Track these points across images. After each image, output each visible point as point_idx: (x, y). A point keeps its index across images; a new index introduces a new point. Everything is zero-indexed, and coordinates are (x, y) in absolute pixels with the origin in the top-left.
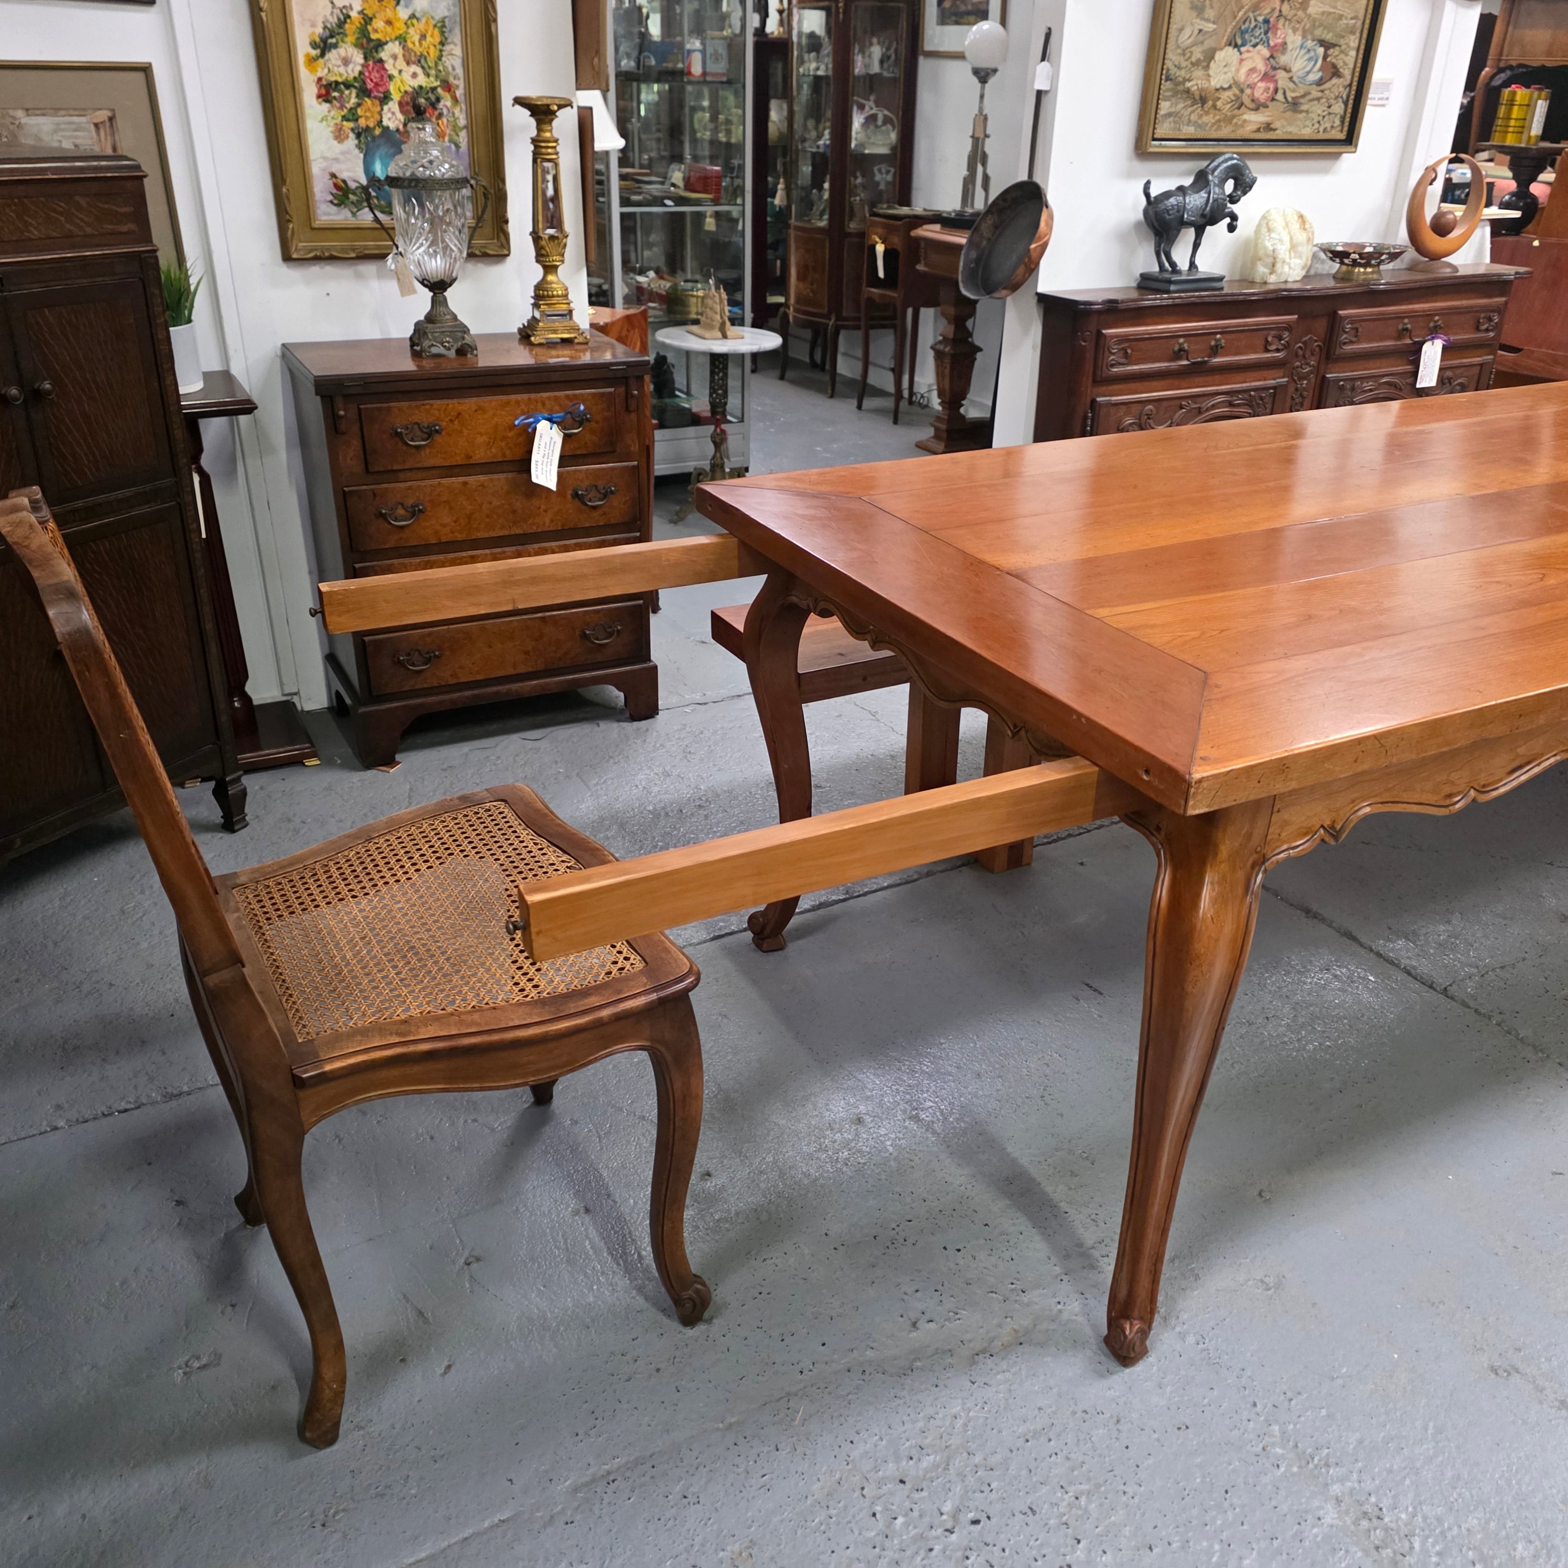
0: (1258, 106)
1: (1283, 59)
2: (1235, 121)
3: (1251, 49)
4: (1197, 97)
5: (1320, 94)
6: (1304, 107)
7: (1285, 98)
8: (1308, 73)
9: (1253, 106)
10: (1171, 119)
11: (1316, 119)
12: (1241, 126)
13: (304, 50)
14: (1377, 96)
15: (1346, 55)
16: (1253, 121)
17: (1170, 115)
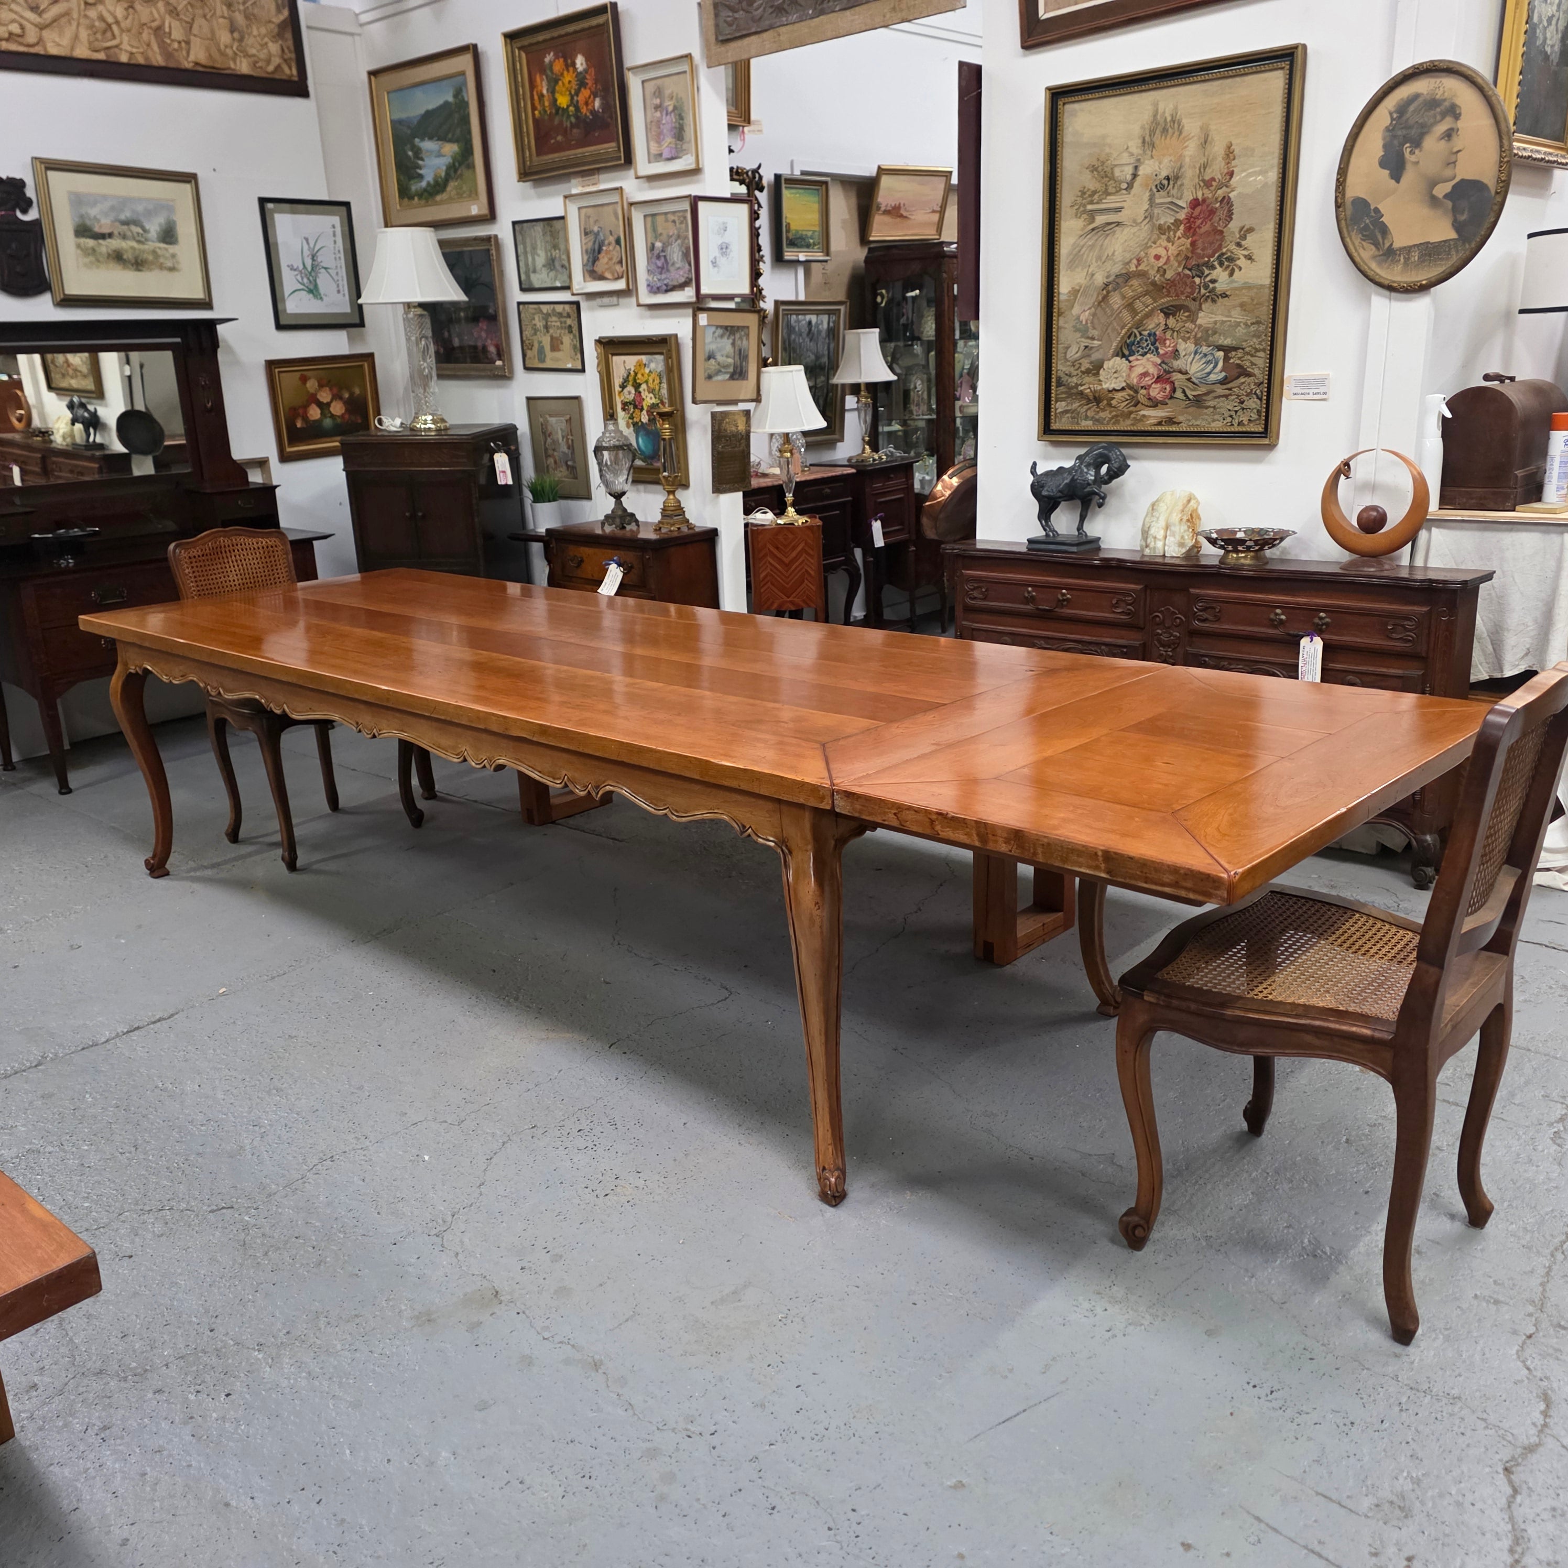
0: (1155, 404)
1: (1177, 364)
2: (1132, 416)
3: (1140, 357)
4: (1091, 398)
5: (1227, 392)
6: (1211, 403)
7: (1186, 396)
8: (1209, 374)
9: (1150, 403)
10: (1069, 415)
11: (1227, 414)
12: (1140, 420)
13: (617, 389)
14: (1311, 391)
15: (1252, 356)
16: (1152, 417)
17: (1066, 412)
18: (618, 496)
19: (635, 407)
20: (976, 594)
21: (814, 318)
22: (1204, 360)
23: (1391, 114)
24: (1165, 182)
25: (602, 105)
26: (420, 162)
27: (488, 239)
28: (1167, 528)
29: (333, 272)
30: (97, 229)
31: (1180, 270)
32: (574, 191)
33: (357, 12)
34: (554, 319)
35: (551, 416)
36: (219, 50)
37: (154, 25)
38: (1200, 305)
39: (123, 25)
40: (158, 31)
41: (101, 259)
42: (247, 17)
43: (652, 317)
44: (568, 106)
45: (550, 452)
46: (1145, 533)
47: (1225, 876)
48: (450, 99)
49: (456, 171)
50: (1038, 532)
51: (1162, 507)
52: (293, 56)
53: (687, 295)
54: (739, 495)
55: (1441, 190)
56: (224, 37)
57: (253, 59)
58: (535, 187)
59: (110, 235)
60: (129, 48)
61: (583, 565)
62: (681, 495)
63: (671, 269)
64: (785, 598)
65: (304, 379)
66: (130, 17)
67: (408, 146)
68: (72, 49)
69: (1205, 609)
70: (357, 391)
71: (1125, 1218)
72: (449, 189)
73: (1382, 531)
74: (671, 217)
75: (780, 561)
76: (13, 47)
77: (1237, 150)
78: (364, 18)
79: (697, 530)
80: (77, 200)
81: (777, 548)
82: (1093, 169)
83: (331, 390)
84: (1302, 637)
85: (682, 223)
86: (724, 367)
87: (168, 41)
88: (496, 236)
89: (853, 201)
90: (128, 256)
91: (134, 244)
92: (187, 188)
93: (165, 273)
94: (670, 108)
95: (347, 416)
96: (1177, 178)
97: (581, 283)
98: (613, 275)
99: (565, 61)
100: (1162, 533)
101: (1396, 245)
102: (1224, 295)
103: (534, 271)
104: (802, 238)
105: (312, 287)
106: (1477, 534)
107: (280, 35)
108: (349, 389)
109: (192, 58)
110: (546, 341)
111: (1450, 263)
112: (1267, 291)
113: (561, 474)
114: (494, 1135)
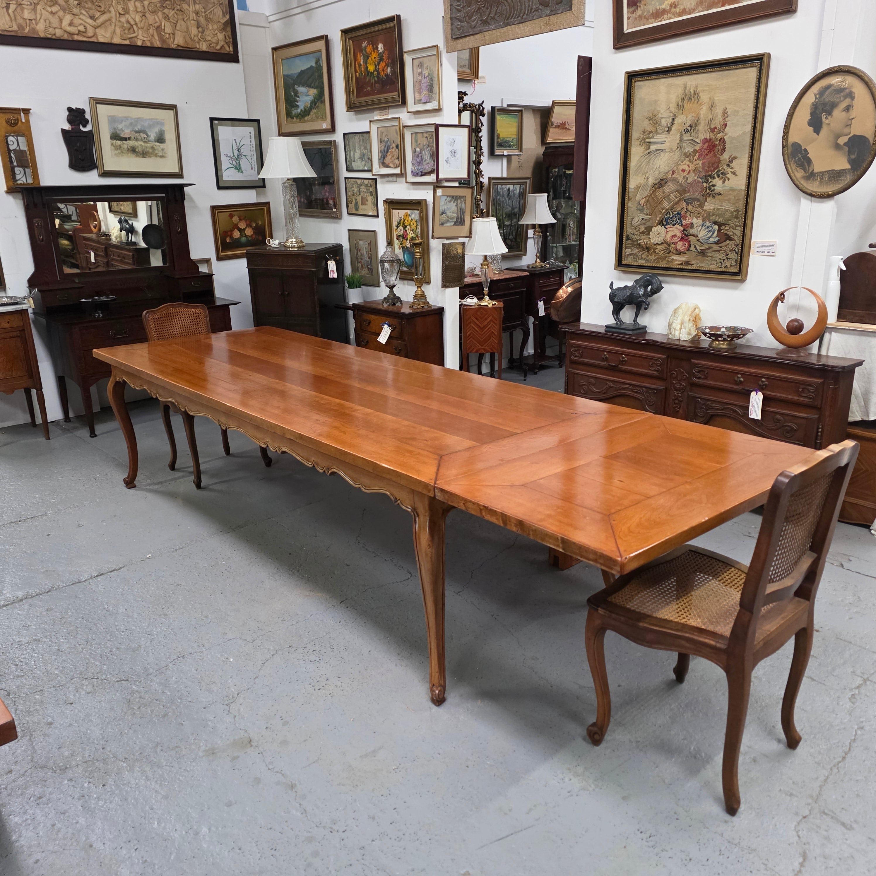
0: (679, 253)
1: (692, 231)
2: (667, 259)
3: (672, 226)
4: (645, 247)
5: (719, 249)
6: (710, 254)
7: (696, 249)
8: (710, 238)
9: (676, 252)
10: (632, 256)
11: (719, 261)
12: (671, 262)
13: (395, 228)
14: (766, 251)
15: (734, 229)
16: (678, 259)
17: (631, 254)
18: (391, 287)
19: (404, 238)
20: (576, 354)
21: (511, 187)
22: (707, 230)
23: (815, 96)
24: (689, 128)
25: (391, 71)
26: (298, 99)
27: (330, 142)
28: (682, 324)
29: (249, 158)
30: (122, 135)
31: (696, 178)
32: (376, 118)
33: (267, 15)
34: (363, 187)
35: (360, 240)
36: (191, 38)
37: (156, 25)
38: (706, 199)
39: (139, 25)
40: (158, 28)
41: (124, 151)
42: (206, 20)
43: (414, 189)
44: (374, 71)
45: (360, 260)
46: (670, 325)
47: (619, 559)
48: (314, 65)
49: (315, 105)
51: (680, 312)
52: (231, 40)
53: (432, 178)
54: (457, 290)
55: (842, 140)
56: (194, 31)
57: (209, 42)
58: (356, 115)
59: (129, 139)
60: (142, 38)
61: (371, 325)
62: (426, 288)
63: (424, 163)
64: (480, 347)
65: (231, 216)
66: (143, 21)
67: (291, 90)
68: (112, 38)
69: (699, 372)
70: (260, 223)
71: (590, 728)
72: (311, 114)
73: (801, 333)
74: (425, 135)
75: (479, 327)
76: (81, 38)
77: (729, 111)
78: (271, 19)
79: (433, 308)
80: (112, 120)
81: (477, 319)
82: (650, 119)
83: (246, 221)
84: (752, 391)
85: (430, 138)
86: (451, 218)
87: (163, 34)
88: (335, 141)
89: (538, 121)
90: (139, 149)
91: (142, 143)
92: (171, 113)
93: (158, 158)
94: (426, 75)
95: (254, 236)
96: (696, 125)
97: (378, 169)
98: (394, 165)
99: (373, 46)
100: (679, 326)
101: (815, 171)
102: (719, 194)
103: (354, 161)
104: (506, 142)
105: (237, 166)
106: (857, 337)
107: (224, 29)
108: (255, 222)
109: (176, 42)
110: (359, 199)
111: (846, 182)
112: (743, 193)
113: (364, 272)
114: (269, 649)
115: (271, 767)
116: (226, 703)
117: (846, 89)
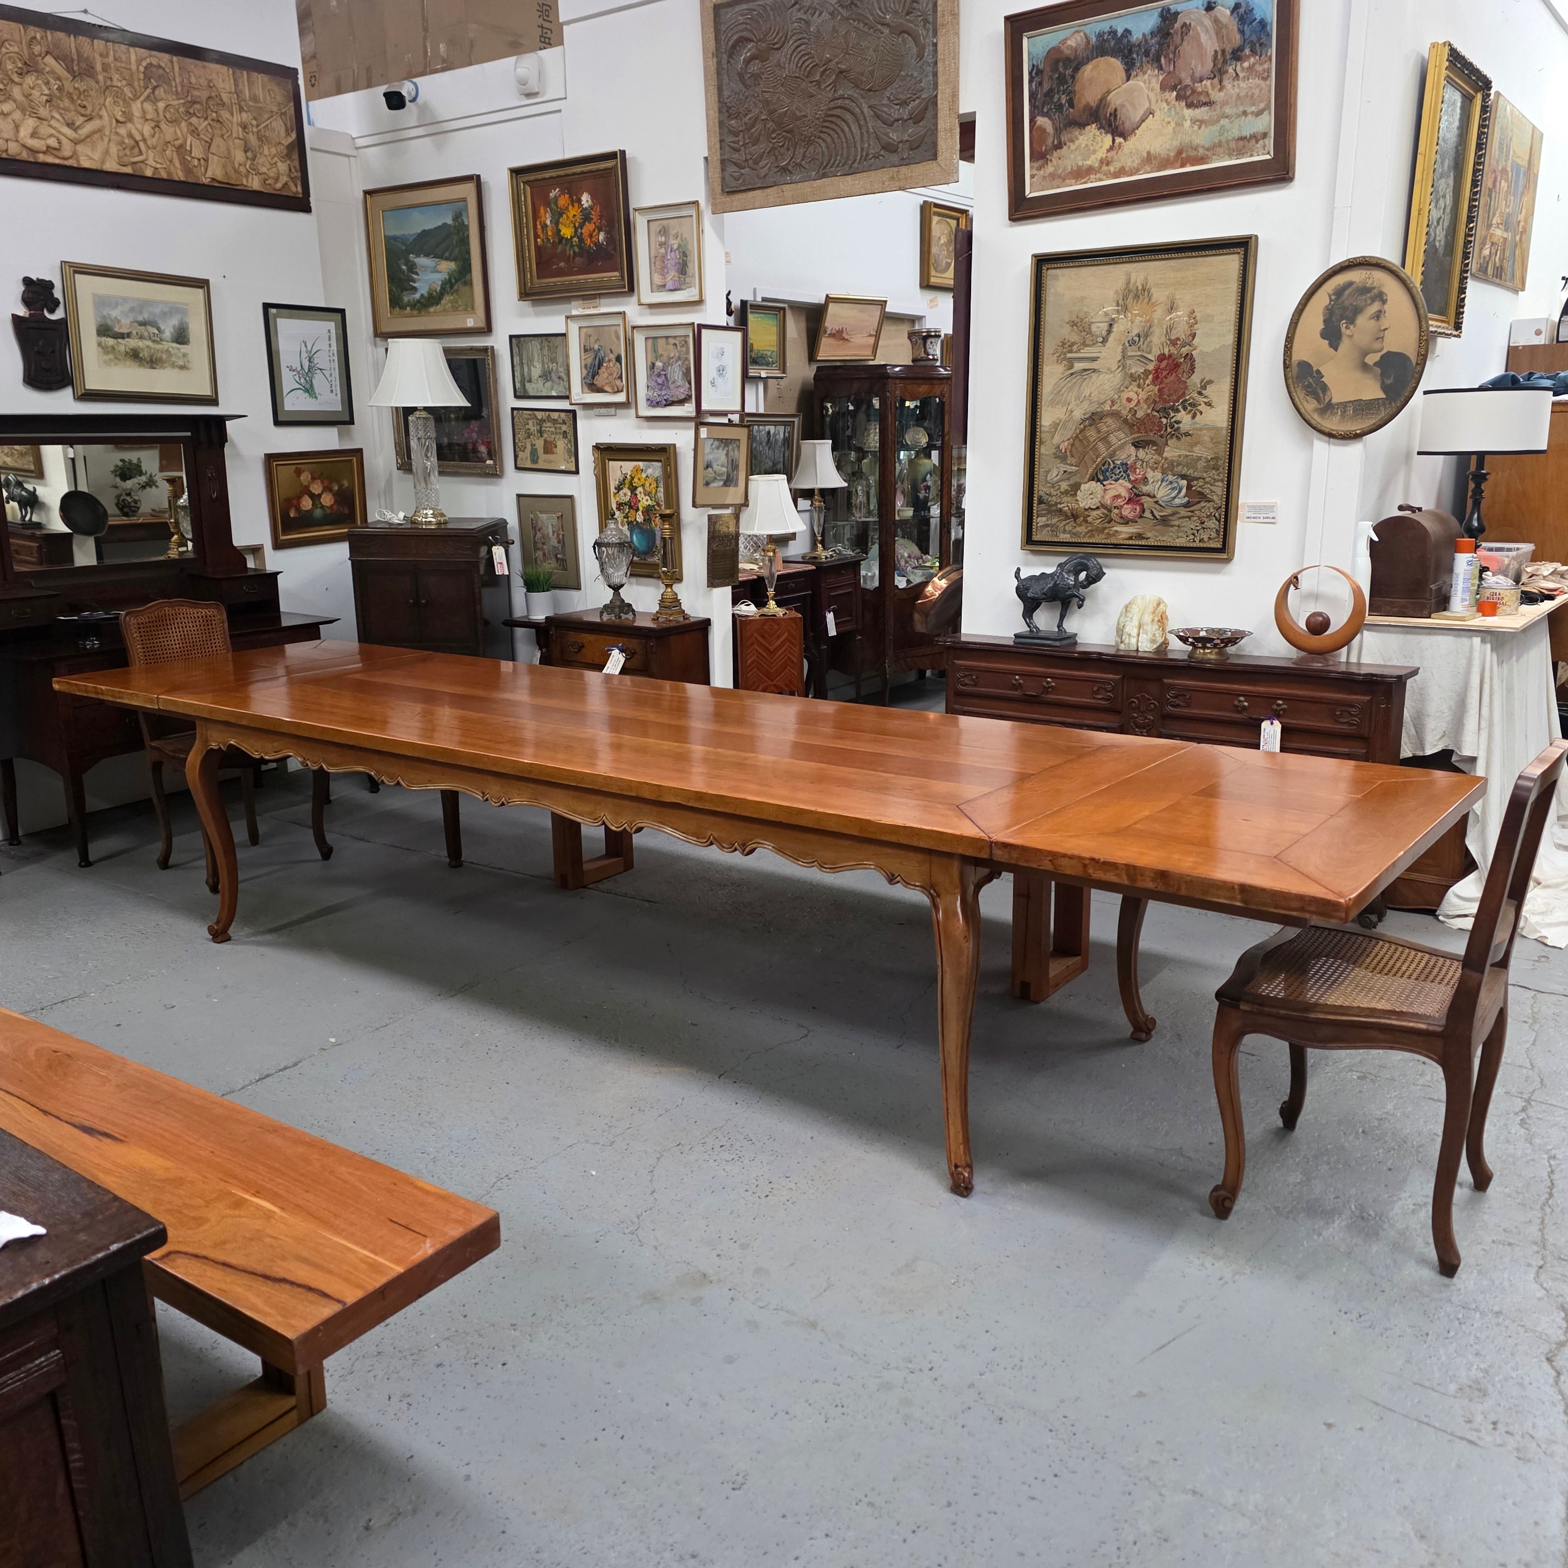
0: (1126, 522)
1: (1145, 489)
2: (1106, 531)
3: (1113, 482)
4: (1069, 514)
5: (1190, 514)
6: (1176, 523)
7: (1154, 515)
8: (1174, 498)
9: (1122, 521)
10: (1049, 529)
11: (1190, 532)
12: (1113, 535)
13: (613, 490)
14: (1262, 516)
15: (1211, 485)
16: (1125, 531)
17: (1047, 526)
18: (616, 588)
19: (631, 507)
20: (967, 681)
21: (772, 429)
22: (1170, 487)
23: (1330, 296)
24: (1137, 339)
25: (606, 238)
26: (415, 276)
27: (485, 350)
28: (1140, 627)
29: (327, 373)
30: (117, 329)
31: (1149, 411)
32: (574, 312)
33: (354, 136)
34: (549, 424)
35: (541, 512)
36: (234, 168)
37: (177, 143)
38: (1167, 441)
39: (149, 142)
40: (180, 149)
41: (120, 357)
42: (259, 139)
43: (649, 428)
44: (572, 238)
45: (539, 545)
46: (1120, 631)
47: (1342, 901)
48: (450, 221)
49: (451, 287)
50: (1022, 628)
51: (1135, 609)
52: (299, 174)
53: (688, 409)
54: (728, 590)
55: (1372, 359)
56: (239, 156)
57: (263, 176)
58: (533, 305)
59: (129, 335)
60: (154, 164)
61: (584, 650)
62: (677, 587)
63: (672, 386)
64: (770, 682)
65: (298, 472)
66: (157, 135)
67: (403, 261)
68: (103, 162)
69: (1176, 697)
70: (346, 484)
71: (1214, 1194)
72: (443, 302)
73: (1326, 633)
74: (672, 341)
75: (767, 649)
76: (50, 159)
77: (1198, 316)
78: (360, 142)
79: (692, 620)
80: (101, 302)
81: (763, 637)
82: (1074, 324)
83: (322, 482)
84: (1263, 720)
85: (683, 346)
86: (719, 475)
87: (189, 158)
88: (492, 347)
89: (803, 325)
90: (144, 354)
91: (149, 343)
92: (199, 293)
93: (176, 370)
94: (675, 247)
95: (335, 507)
96: (1146, 336)
97: (579, 394)
98: (613, 388)
99: (571, 197)
100: (1136, 631)
101: (1334, 401)
102: (1187, 434)
103: (530, 381)
104: (763, 357)
105: (308, 386)
106: (1401, 637)
107: (288, 156)
108: (338, 482)
109: (209, 174)
110: (540, 444)
111: (1379, 417)
112: (1224, 432)
113: (549, 566)
114: (646, 1152)
115: (761, 1304)
116: (627, 1231)
117: (1374, 288)
